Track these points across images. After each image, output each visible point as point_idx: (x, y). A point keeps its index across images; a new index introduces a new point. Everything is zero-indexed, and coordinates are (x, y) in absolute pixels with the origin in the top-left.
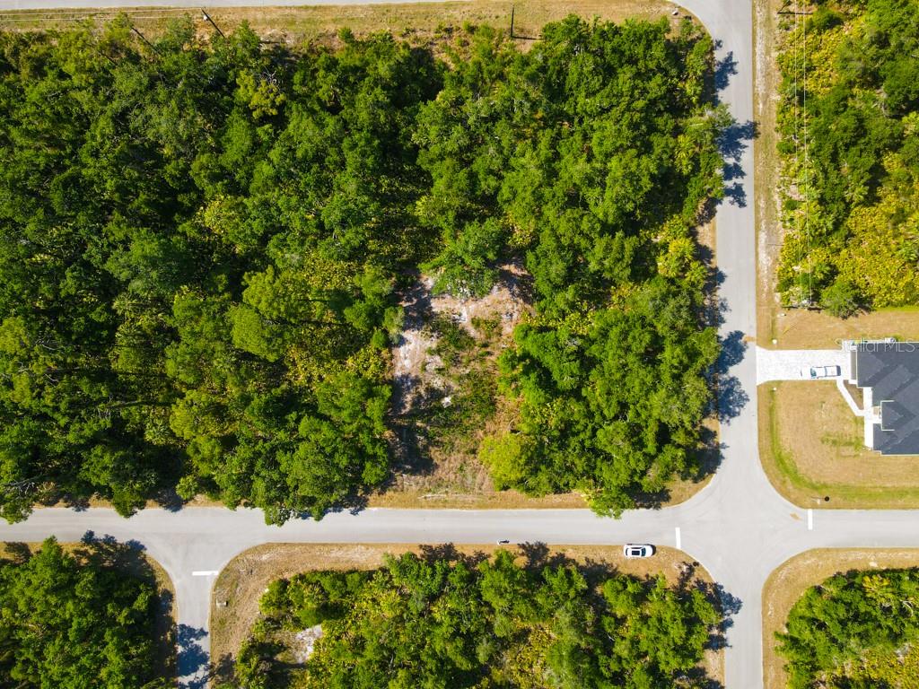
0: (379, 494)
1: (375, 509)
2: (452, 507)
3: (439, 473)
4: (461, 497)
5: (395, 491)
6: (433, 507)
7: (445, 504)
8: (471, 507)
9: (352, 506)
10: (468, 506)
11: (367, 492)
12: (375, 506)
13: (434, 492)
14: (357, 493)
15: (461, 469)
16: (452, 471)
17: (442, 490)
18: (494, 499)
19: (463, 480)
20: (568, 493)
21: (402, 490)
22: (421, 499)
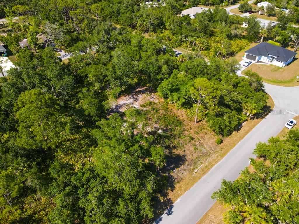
0: (172, 191)
1: (179, 200)
2: (212, 166)
3: (189, 157)
4: (210, 160)
5: (178, 182)
6: (204, 173)
7: (208, 168)
8: (219, 159)
9: (165, 210)
10: (218, 160)
11: (165, 195)
12: (177, 199)
13: (197, 168)
14: (160, 200)
15: (196, 149)
16: (193, 153)
17: (199, 163)
18: (223, 149)
19: (202, 152)
20: (242, 127)
21: (181, 179)
22: (194, 175)
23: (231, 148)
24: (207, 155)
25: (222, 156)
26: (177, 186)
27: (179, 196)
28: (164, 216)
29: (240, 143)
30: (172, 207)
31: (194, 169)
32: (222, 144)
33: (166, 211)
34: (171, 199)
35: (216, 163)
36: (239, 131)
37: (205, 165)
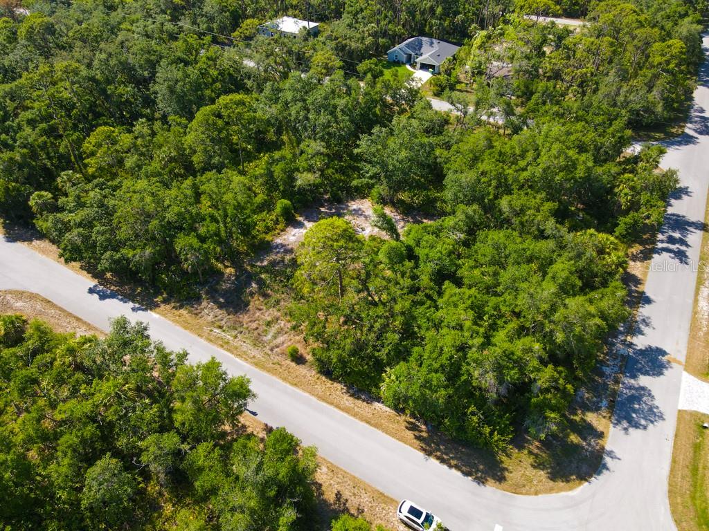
0: (173, 308)
1: (157, 316)
2: (229, 350)
3: (245, 318)
4: (247, 347)
5: (190, 312)
6: (211, 341)
7: (224, 345)
8: (247, 360)
9: (139, 303)
10: (245, 358)
11: (165, 301)
12: (158, 313)
13: (224, 331)
14: (156, 297)
15: (269, 324)
16: (257, 322)
17: (234, 333)
18: (279, 366)
19: (262, 334)
20: (368, 403)
21: (196, 314)
22: (207, 329)
23: (285, 379)
24: (257, 342)
25: (256, 364)
26: (182, 311)
27: (164, 315)
28: (131, 305)
29: (307, 395)
30: (146, 310)
31: (220, 327)
32: (293, 364)
33: (137, 305)
34: (157, 308)
35: (239, 356)
36: (350, 396)
37: (231, 341)
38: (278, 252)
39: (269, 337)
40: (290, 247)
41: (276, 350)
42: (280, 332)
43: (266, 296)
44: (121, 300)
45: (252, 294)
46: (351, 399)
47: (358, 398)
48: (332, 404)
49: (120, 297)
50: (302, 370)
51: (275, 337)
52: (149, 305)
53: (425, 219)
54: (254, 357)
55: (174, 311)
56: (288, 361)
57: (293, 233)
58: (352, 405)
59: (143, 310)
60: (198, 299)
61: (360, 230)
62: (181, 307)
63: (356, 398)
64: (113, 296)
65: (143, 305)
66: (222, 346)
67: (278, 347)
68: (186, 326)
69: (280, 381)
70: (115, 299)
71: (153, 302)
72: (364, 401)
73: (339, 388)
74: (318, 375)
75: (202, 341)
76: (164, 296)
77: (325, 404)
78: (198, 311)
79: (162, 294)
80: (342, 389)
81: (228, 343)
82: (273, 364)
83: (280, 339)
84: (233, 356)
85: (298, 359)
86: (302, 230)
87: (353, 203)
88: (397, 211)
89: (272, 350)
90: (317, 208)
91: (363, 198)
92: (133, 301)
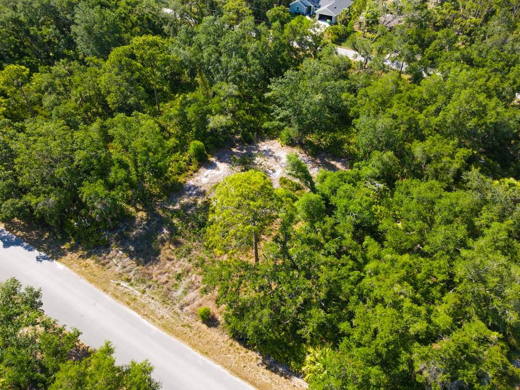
0: (81, 257)
1: (62, 266)
2: (135, 309)
3: (154, 270)
4: (155, 305)
5: (98, 262)
6: (117, 297)
7: (131, 302)
8: (155, 321)
9: (45, 251)
10: (152, 319)
11: (73, 249)
12: (64, 263)
13: (132, 285)
14: (63, 244)
15: (179, 277)
16: (167, 274)
17: (142, 287)
18: (189, 329)
19: (172, 289)
20: (286, 378)
21: (104, 265)
22: (113, 283)
23: (194, 346)
24: (166, 298)
25: (164, 327)
26: (90, 261)
27: (69, 266)
28: (36, 253)
29: (218, 367)
30: (52, 258)
31: (128, 280)
32: (204, 326)
33: (43, 254)
34: (63, 257)
35: (145, 316)
36: (267, 368)
37: (138, 298)
38: (191, 195)
39: (180, 292)
40: (202, 189)
41: (186, 308)
42: (191, 287)
43: (177, 244)
44: (26, 248)
45: (163, 241)
46: (268, 372)
47: (276, 371)
48: (246, 379)
49: (25, 244)
50: (213, 334)
51: (185, 293)
52: (55, 253)
53: (333, 160)
54: (162, 317)
55: (81, 260)
56: (199, 323)
57: (205, 174)
58: (269, 381)
59: (48, 259)
60: (107, 247)
61: (271, 172)
62: (88, 256)
63: (272, 371)
64: (17, 243)
65: (48, 254)
66: (128, 304)
67: (188, 305)
68: (93, 279)
69: (189, 349)
70: (19, 247)
71: (59, 249)
72: (281, 375)
73: (255, 357)
74: (231, 341)
75: (108, 298)
76: (72, 242)
77: (238, 380)
78: (106, 261)
79: (69, 241)
80: (257, 358)
81: (135, 299)
82: (182, 326)
83: (192, 295)
84: (139, 316)
85: (210, 320)
86: (214, 171)
87: (263, 143)
88: (305, 153)
89: (182, 308)
90: (229, 148)
91: (273, 138)
92: (39, 250)
